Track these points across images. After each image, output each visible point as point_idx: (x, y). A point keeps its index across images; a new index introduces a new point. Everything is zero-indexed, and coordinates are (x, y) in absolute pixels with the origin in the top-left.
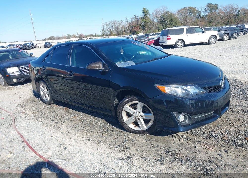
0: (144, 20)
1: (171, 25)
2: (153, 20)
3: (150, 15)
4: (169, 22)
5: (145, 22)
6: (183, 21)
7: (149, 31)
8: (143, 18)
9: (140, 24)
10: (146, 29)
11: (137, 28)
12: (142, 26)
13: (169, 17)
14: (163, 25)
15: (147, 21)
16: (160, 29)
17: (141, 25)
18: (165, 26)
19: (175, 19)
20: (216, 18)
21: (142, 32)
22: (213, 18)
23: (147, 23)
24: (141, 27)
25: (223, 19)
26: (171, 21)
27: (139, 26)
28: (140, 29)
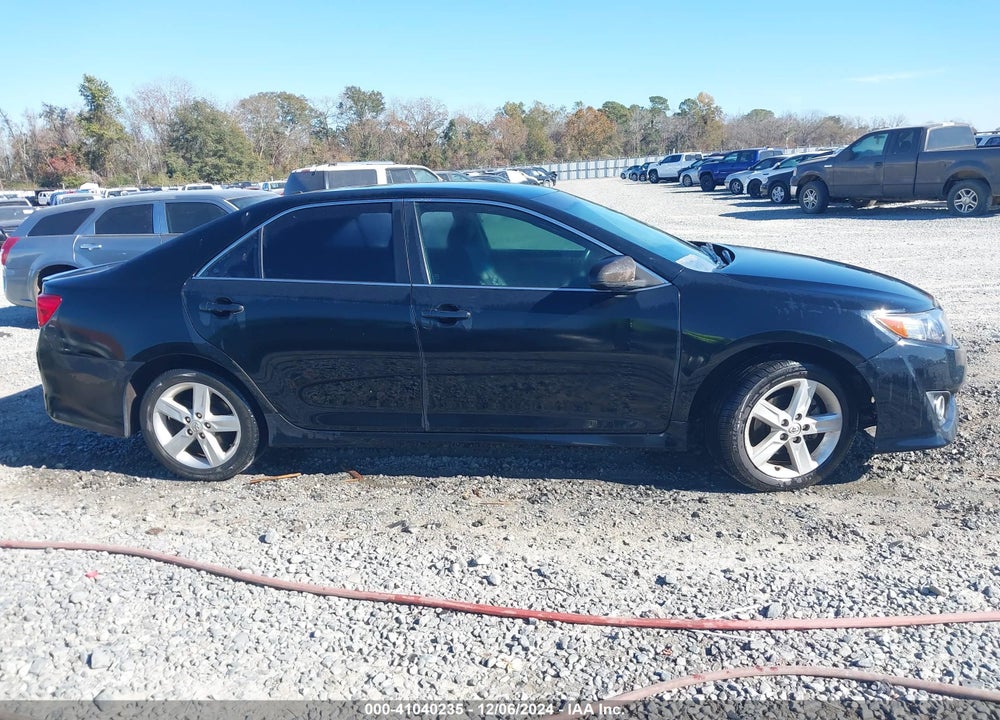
0: (95, 127)
1: (220, 156)
2: (137, 130)
3: (119, 111)
4: (212, 145)
5: (100, 138)
6: (263, 145)
7: (124, 175)
8: (89, 120)
9: (77, 145)
10: (109, 165)
11: (64, 159)
12: (87, 154)
13: (209, 126)
14: (188, 155)
15: (110, 134)
16: (175, 172)
17: (84, 150)
18: (195, 159)
19: (234, 132)
20: (380, 140)
21: (93, 181)
22: (373, 141)
23: (111, 141)
24: (82, 159)
25: (406, 147)
26: (219, 141)
27: (73, 153)
28: (78, 164)
